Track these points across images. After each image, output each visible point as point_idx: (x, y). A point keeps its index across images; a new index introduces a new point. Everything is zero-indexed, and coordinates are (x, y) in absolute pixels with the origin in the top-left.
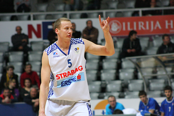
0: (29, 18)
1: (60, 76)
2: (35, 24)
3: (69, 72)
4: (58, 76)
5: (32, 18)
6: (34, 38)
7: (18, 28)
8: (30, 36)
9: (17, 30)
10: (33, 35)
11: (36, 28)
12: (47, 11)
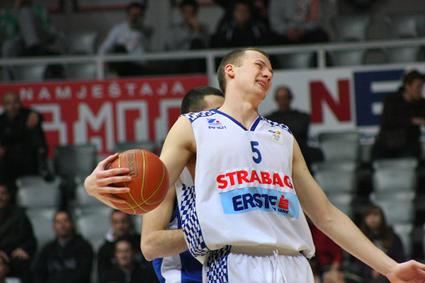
0: (313, 63)
1: (227, 179)
2: (331, 78)
3: (254, 173)
4: (222, 179)
5: (322, 61)
6: (330, 122)
7: (282, 93)
8: (317, 117)
9: (277, 98)
10: (328, 113)
11: (333, 90)
12: (368, 37)
